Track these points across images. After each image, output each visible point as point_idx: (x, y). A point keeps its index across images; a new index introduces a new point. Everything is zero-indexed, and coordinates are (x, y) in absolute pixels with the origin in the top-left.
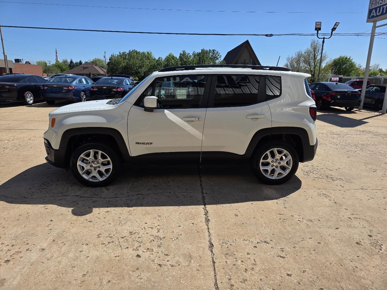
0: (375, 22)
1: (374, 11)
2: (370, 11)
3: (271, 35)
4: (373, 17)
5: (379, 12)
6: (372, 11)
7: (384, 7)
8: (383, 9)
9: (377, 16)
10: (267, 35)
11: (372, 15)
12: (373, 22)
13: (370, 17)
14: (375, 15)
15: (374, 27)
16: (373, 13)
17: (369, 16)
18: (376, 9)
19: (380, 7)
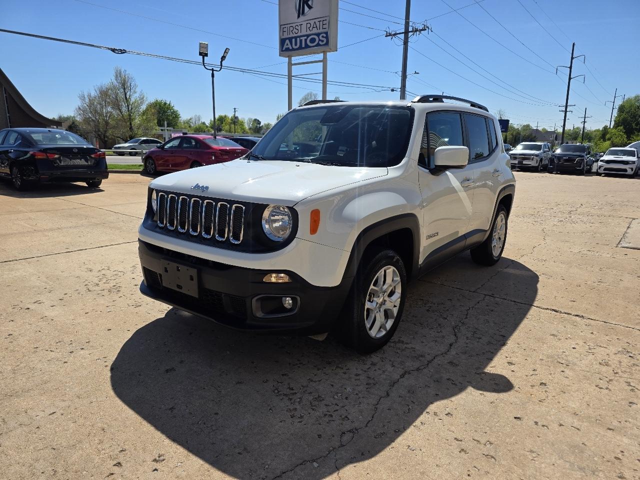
0: (290, 57)
1: (287, 41)
2: (282, 42)
3: (123, 52)
4: (287, 49)
5: (296, 45)
6: (285, 42)
7: (301, 38)
8: (301, 41)
9: (293, 49)
10: (113, 50)
11: (285, 47)
12: (288, 57)
13: (284, 49)
14: (291, 48)
15: (290, 65)
16: (287, 45)
17: (282, 48)
18: (290, 39)
19: (296, 38)
